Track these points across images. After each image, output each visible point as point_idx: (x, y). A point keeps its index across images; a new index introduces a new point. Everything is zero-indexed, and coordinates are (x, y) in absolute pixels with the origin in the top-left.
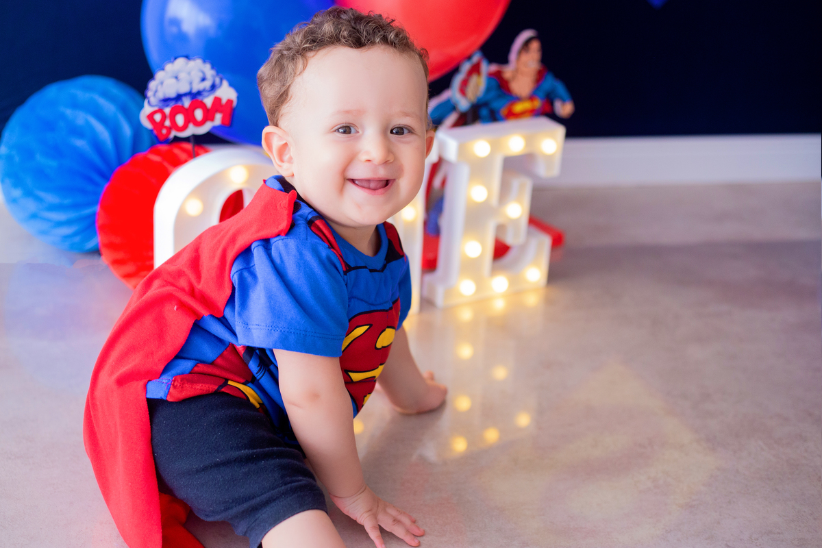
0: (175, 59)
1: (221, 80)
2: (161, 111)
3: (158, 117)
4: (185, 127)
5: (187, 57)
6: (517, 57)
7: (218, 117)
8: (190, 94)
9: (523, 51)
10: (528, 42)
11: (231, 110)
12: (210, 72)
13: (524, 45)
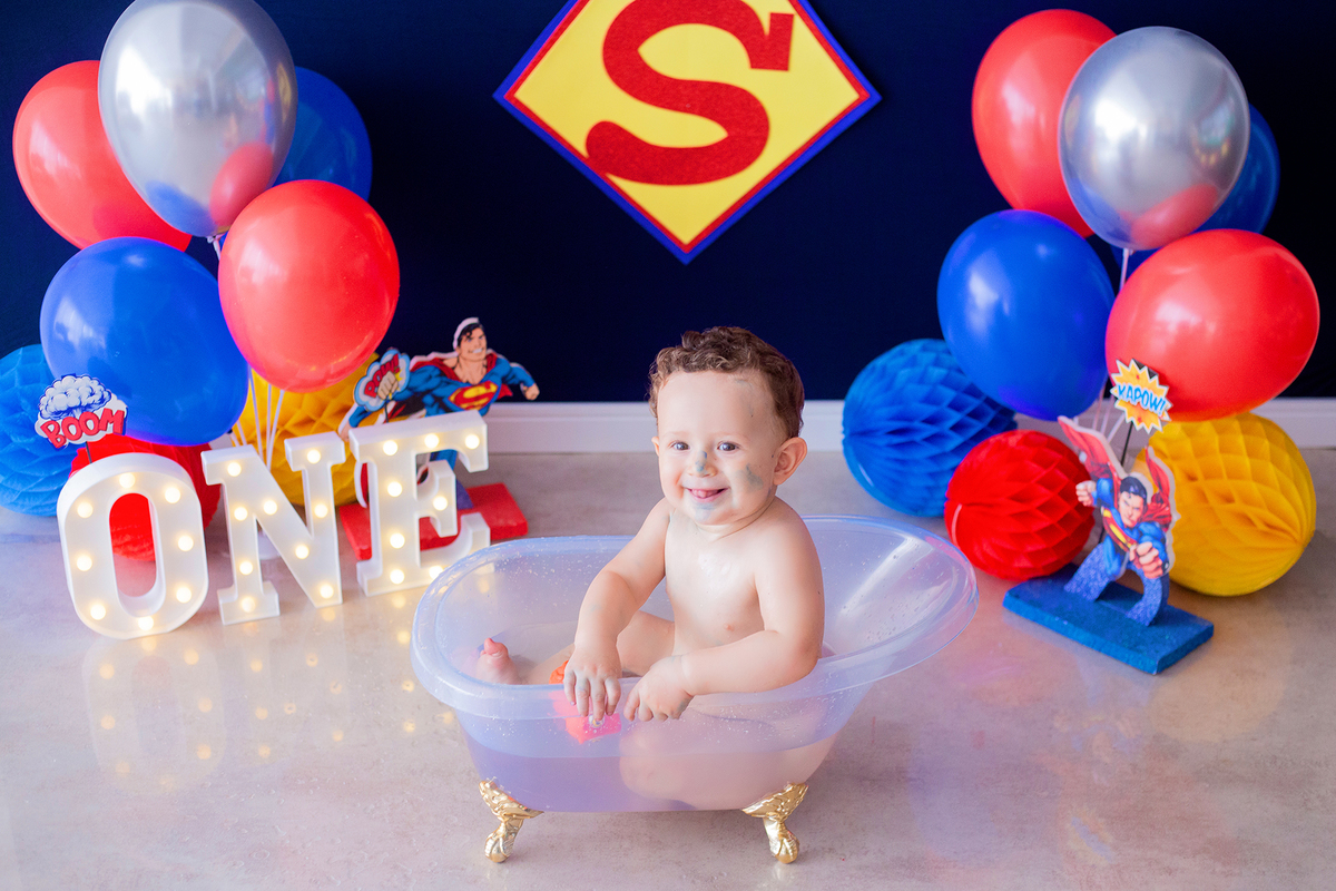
0: (63, 377)
1: (110, 394)
2: (53, 422)
3: (51, 428)
4: (78, 436)
5: (74, 375)
6: (459, 344)
7: (110, 426)
8: (80, 406)
9: (464, 338)
10: (469, 329)
11: (122, 420)
12: (98, 388)
13: (464, 332)
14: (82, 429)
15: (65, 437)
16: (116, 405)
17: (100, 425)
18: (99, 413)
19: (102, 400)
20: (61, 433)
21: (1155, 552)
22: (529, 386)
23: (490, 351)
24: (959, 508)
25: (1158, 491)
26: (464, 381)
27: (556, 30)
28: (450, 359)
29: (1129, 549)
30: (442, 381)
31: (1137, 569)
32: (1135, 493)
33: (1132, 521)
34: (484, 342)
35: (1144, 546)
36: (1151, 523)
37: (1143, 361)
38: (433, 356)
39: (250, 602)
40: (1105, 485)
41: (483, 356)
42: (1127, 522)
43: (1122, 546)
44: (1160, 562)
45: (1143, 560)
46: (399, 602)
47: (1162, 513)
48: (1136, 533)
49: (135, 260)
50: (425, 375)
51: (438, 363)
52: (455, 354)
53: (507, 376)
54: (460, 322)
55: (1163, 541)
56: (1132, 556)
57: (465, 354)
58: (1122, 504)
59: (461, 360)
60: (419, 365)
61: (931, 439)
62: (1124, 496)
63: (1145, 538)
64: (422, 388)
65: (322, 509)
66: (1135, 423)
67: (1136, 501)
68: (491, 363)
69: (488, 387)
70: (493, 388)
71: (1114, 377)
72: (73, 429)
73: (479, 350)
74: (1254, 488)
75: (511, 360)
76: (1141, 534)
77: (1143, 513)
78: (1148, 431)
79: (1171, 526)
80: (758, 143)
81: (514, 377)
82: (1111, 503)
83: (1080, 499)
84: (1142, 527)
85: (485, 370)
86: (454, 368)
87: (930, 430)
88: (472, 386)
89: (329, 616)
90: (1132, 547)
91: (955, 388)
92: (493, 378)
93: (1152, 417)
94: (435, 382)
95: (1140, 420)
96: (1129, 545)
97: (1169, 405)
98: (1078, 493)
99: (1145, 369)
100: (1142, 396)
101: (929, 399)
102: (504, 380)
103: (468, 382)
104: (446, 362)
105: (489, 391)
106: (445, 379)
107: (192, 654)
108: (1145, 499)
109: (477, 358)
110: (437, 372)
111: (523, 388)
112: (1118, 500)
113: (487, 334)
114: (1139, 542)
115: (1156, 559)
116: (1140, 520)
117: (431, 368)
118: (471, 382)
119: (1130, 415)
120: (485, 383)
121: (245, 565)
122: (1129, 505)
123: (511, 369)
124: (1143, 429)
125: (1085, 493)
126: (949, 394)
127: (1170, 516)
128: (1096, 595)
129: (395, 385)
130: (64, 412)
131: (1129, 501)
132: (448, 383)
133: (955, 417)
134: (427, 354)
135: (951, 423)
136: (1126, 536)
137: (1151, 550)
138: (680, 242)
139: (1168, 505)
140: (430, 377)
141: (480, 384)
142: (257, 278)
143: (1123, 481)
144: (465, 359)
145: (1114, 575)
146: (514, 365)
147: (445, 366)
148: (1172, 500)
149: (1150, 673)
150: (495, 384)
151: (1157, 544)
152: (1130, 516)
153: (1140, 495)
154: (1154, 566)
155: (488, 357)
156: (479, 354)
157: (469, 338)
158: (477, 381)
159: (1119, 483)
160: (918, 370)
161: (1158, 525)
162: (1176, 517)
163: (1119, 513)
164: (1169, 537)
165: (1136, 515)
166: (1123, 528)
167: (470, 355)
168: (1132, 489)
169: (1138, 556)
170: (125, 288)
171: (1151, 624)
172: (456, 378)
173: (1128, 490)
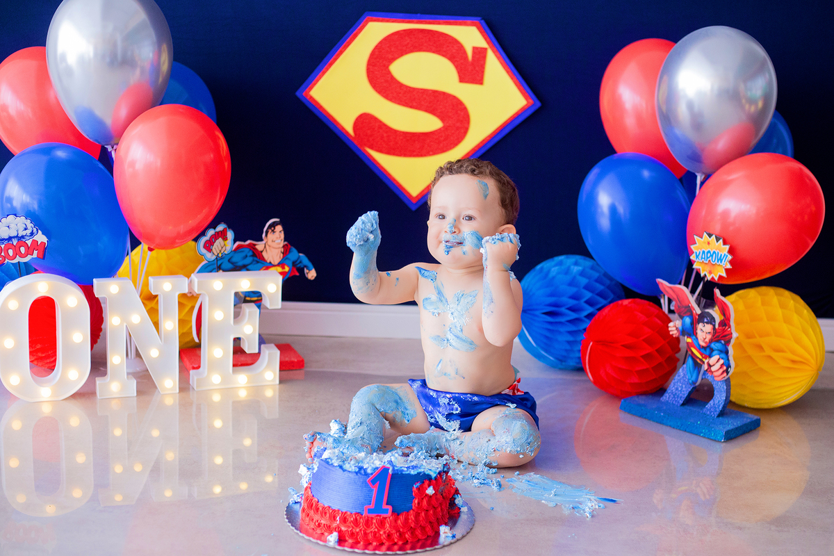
1: (37, 230)
4: (14, 258)
5: (15, 215)
6: (266, 235)
7: (35, 252)
8: (17, 237)
9: (270, 231)
10: (273, 225)
11: (44, 250)
12: (30, 225)
13: (270, 227)
14: (17, 253)
15: (5, 257)
16: (41, 238)
17: (29, 251)
18: (29, 242)
19: (32, 234)
20: (3, 254)
21: (721, 362)
22: (309, 270)
23: (286, 243)
24: (591, 344)
25: (722, 318)
26: (268, 261)
27: (338, 52)
28: (260, 246)
29: (704, 362)
30: (253, 260)
31: (709, 376)
32: (707, 323)
33: (706, 343)
34: (282, 236)
35: (715, 358)
36: (718, 341)
37: (711, 232)
38: (248, 242)
39: (117, 385)
40: (688, 320)
41: (282, 245)
42: (703, 344)
43: (699, 362)
44: (725, 368)
45: (713, 369)
46: (216, 398)
47: (725, 333)
48: (708, 351)
49: (61, 154)
50: (243, 254)
51: (252, 247)
52: (264, 242)
53: (296, 261)
54: (268, 221)
55: (727, 352)
56: (706, 367)
57: (270, 243)
58: (699, 332)
59: (267, 246)
60: (239, 247)
61: (572, 309)
62: (700, 326)
63: (714, 353)
64: (240, 264)
65: (170, 325)
66: (707, 275)
67: (708, 328)
68: (286, 251)
69: (283, 268)
70: (287, 269)
71: (693, 247)
72: (11, 252)
73: (280, 241)
74: (785, 328)
75: (299, 252)
76: (712, 350)
77: (713, 336)
78: (716, 279)
79: (732, 341)
80: (462, 131)
81: (301, 262)
82: (692, 332)
83: (671, 333)
84: (713, 345)
85: (282, 255)
86: (262, 252)
87: (572, 302)
88: (274, 266)
89: (169, 401)
90: (706, 361)
91: (589, 278)
92: (287, 262)
93: (719, 268)
94: (249, 260)
95: (710, 273)
96: (704, 360)
97: (730, 257)
98: (670, 329)
99: (714, 236)
100: (712, 256)
101: (572, 283)
102: (294, 263)
103: (270, 263)
104: (257, 247)
105: (284, 270)
106: (256, 259)
107: (76, 419)
108: (714, 326)
109: (278, 246)
110: (251, 253)
111: (306, 271)
112: (696, 329)
113: (285, 229)
114: (710, 356)
115: (722, 366)
116: (711, 341)
117: (247, 250)
118: (273, 263)
119: (704, 270)
120: (281, 264)
121: (116, 359)
122: (704, 332)
123: (299, 257)
124: (713, 278)
125: (674, 329)
126: (584, 281)
127: (732, 334)
128: (681, 402)
129: (224, 248)
130: (6, 240)
131: (704, 329)
132: (257, 262)
133: (588, 295)
134: (245, 241)
135: (585, 299)
136: (701, 354)
137: (719, 360)
138: (411, 196)
139: (730, 327)
140: (246, 256)
141: (278, 265)
142: (139, 166)
143: (699, 315)
144: (269, 246)
145: (694, 383)
146: (301, 255)
147: (256, 249)
148: (732, 323)
149: (719, 441)
150: (288, 266)
151: (723, 355)
152: (705, 339)
153: (711, 324)
154: (721, 371)
155: (284, 247)
156: (279, 244)
157: (273, 231)
158: (276, 263)
159: (697, 317)
160: (563, 267)
161: (723, 342)
162: (735, 335)
163: (697, 338)
164: (730, 348)
165: (709, 337)
166: (700, 348)
167: (273, 242)
168: (706, 320)
169: (710, 366)
170: (53, 170)
171: (719, 416)
172: (263, 259)
173: (703, 322)
